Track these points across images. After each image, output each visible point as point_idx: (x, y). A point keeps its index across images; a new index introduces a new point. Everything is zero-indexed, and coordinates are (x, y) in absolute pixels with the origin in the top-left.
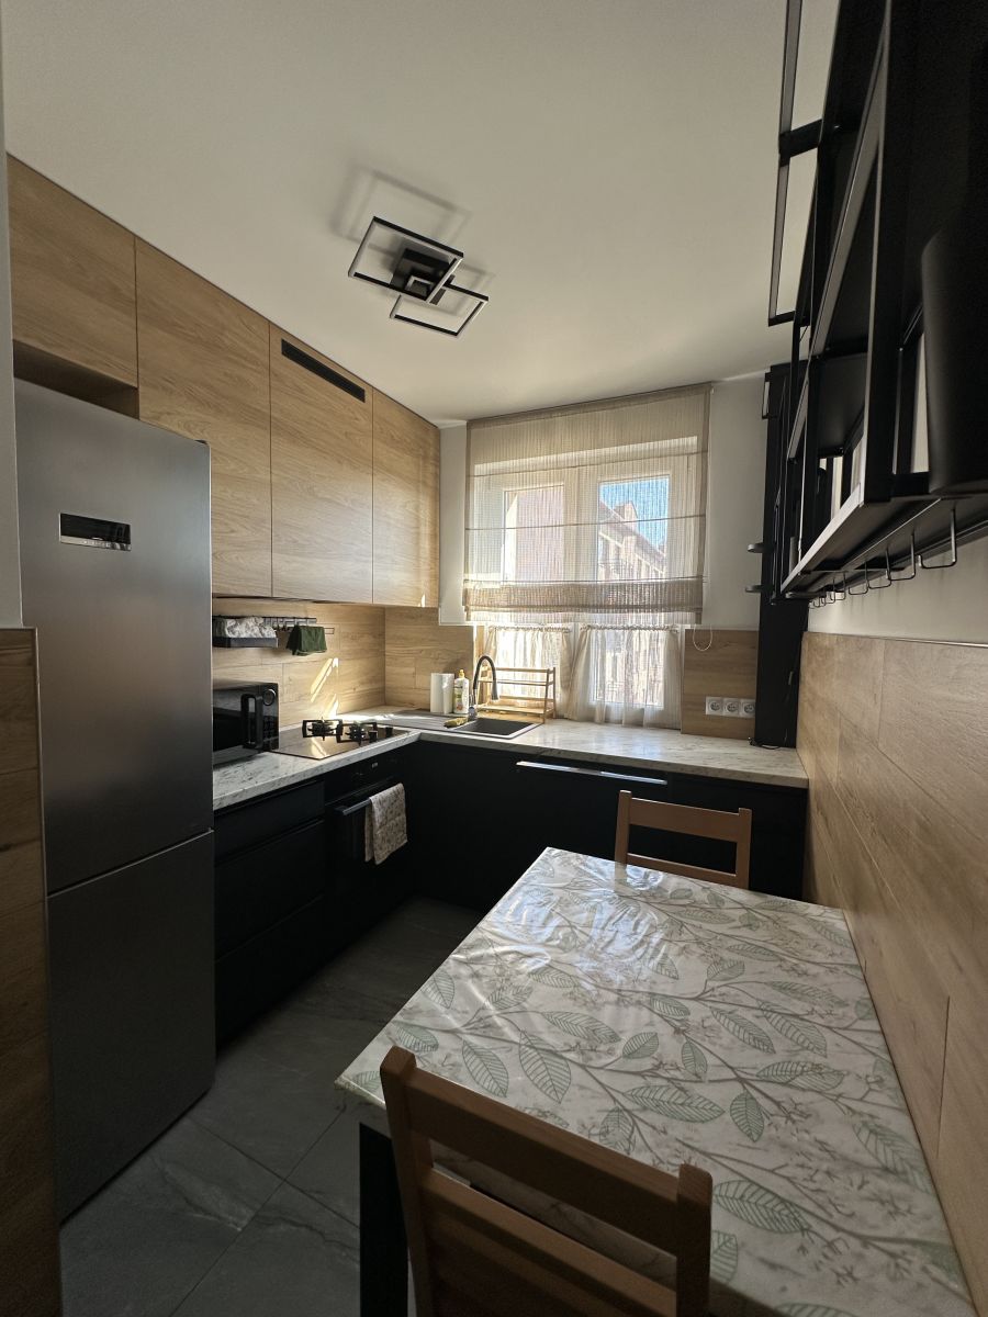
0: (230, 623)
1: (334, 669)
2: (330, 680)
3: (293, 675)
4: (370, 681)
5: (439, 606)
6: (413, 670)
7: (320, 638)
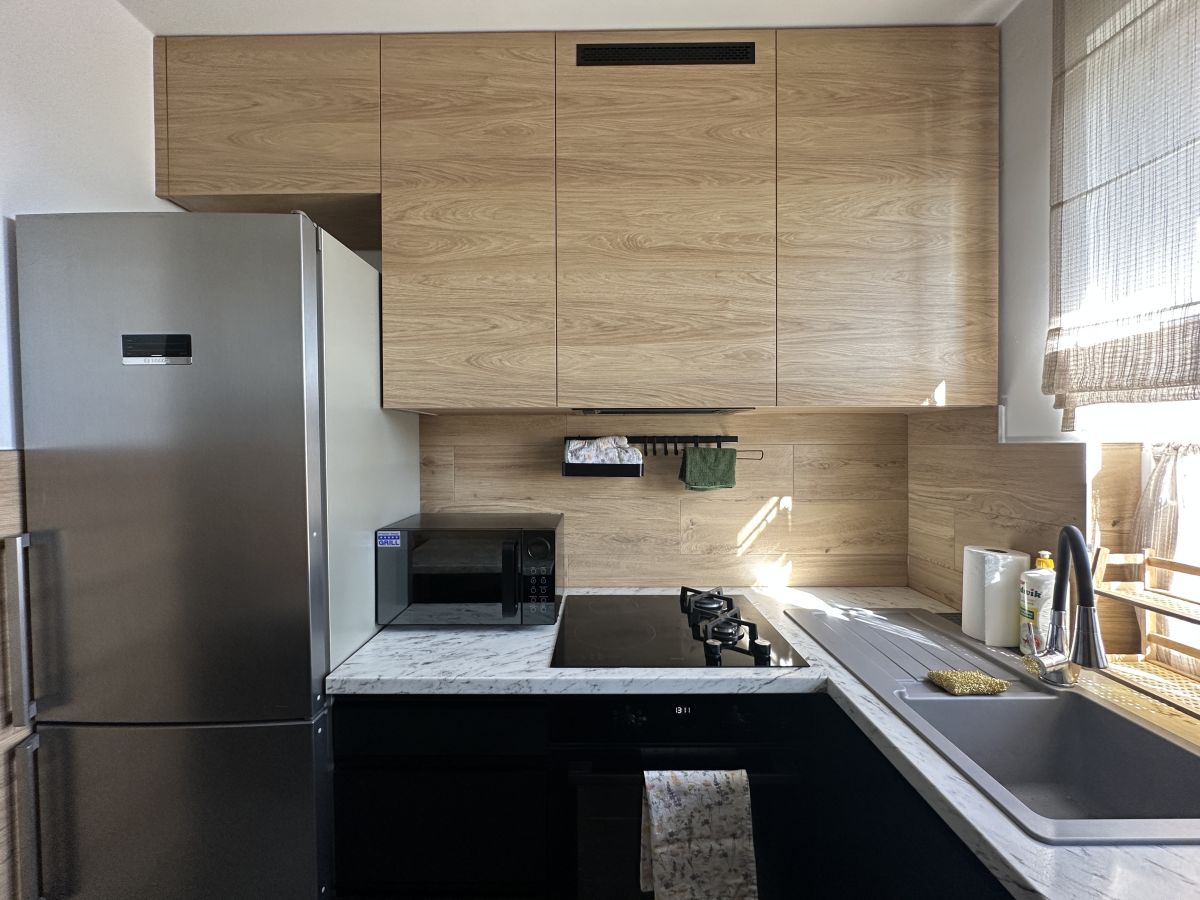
0: (574, 445)
1: (783, 513)
2: (773, 532)
3: (699, 519)
4: (868, 540)
5: (1001, 401)
6: (949, 532)
7: (722, 466)
